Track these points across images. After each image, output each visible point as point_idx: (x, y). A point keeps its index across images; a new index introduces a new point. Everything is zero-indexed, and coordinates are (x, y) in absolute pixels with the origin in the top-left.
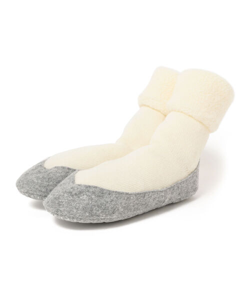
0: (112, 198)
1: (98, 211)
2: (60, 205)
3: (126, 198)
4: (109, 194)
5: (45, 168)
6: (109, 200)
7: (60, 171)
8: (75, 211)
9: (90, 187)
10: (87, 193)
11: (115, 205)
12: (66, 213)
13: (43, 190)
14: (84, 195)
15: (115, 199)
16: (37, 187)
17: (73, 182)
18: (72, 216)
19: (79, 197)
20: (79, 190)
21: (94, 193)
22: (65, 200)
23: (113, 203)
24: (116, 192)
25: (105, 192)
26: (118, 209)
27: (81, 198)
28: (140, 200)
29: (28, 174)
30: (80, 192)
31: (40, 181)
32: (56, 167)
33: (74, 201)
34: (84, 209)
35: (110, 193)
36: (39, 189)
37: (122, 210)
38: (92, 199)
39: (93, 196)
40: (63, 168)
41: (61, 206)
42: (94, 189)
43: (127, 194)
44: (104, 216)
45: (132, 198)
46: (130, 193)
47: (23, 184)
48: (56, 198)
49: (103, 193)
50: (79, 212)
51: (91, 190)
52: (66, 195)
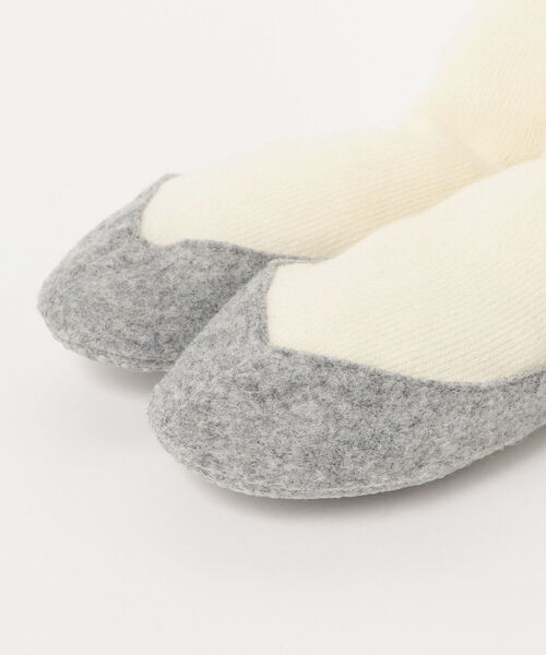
0: (415, 412)
1: (362, 463)
2: (213, 437)
3: (469, 407)
4: (405, 394)
5: (145, 243)
6: (402, 419)
7: (206, 264)
8: (273, 464)
9: (329, 364)
10: (318, 390)
11: (426, 437)
12: (237, 470)
13: (143, 339)
14: (305, 398)
15: (429, 413)
16: (119, 324)
17: (262, 334)
18: (260, 482)
19: (286, 406)
20: (286, 376)
21: (345, 391)
22: (234, 416)
23: (420, 431)
24: (431, 384)
25: (388, 384)
26: (438, 451)
27: (295, 409)
28: (518, 405)
29: (82, 268)
30: (292, 387)
31: (128, 304)
32: (186, 244)
33: (267, 421)
34: (309, 457)
35: (408, 388)
36: (128, 333)
37: (453, 449)
38: (338, 418)
39: (343, 407)
40: (217, 248)
41: (218, 443)
42: (344, 376)
43: (473, 390)
44: (385, 478)
45: (491, 403)
46: (483, 386)
47: (67, 312)
48: (196, 408)
49: (379, 392)
50: (288, 467)
51: (334, 381)
52: (235, 396)
